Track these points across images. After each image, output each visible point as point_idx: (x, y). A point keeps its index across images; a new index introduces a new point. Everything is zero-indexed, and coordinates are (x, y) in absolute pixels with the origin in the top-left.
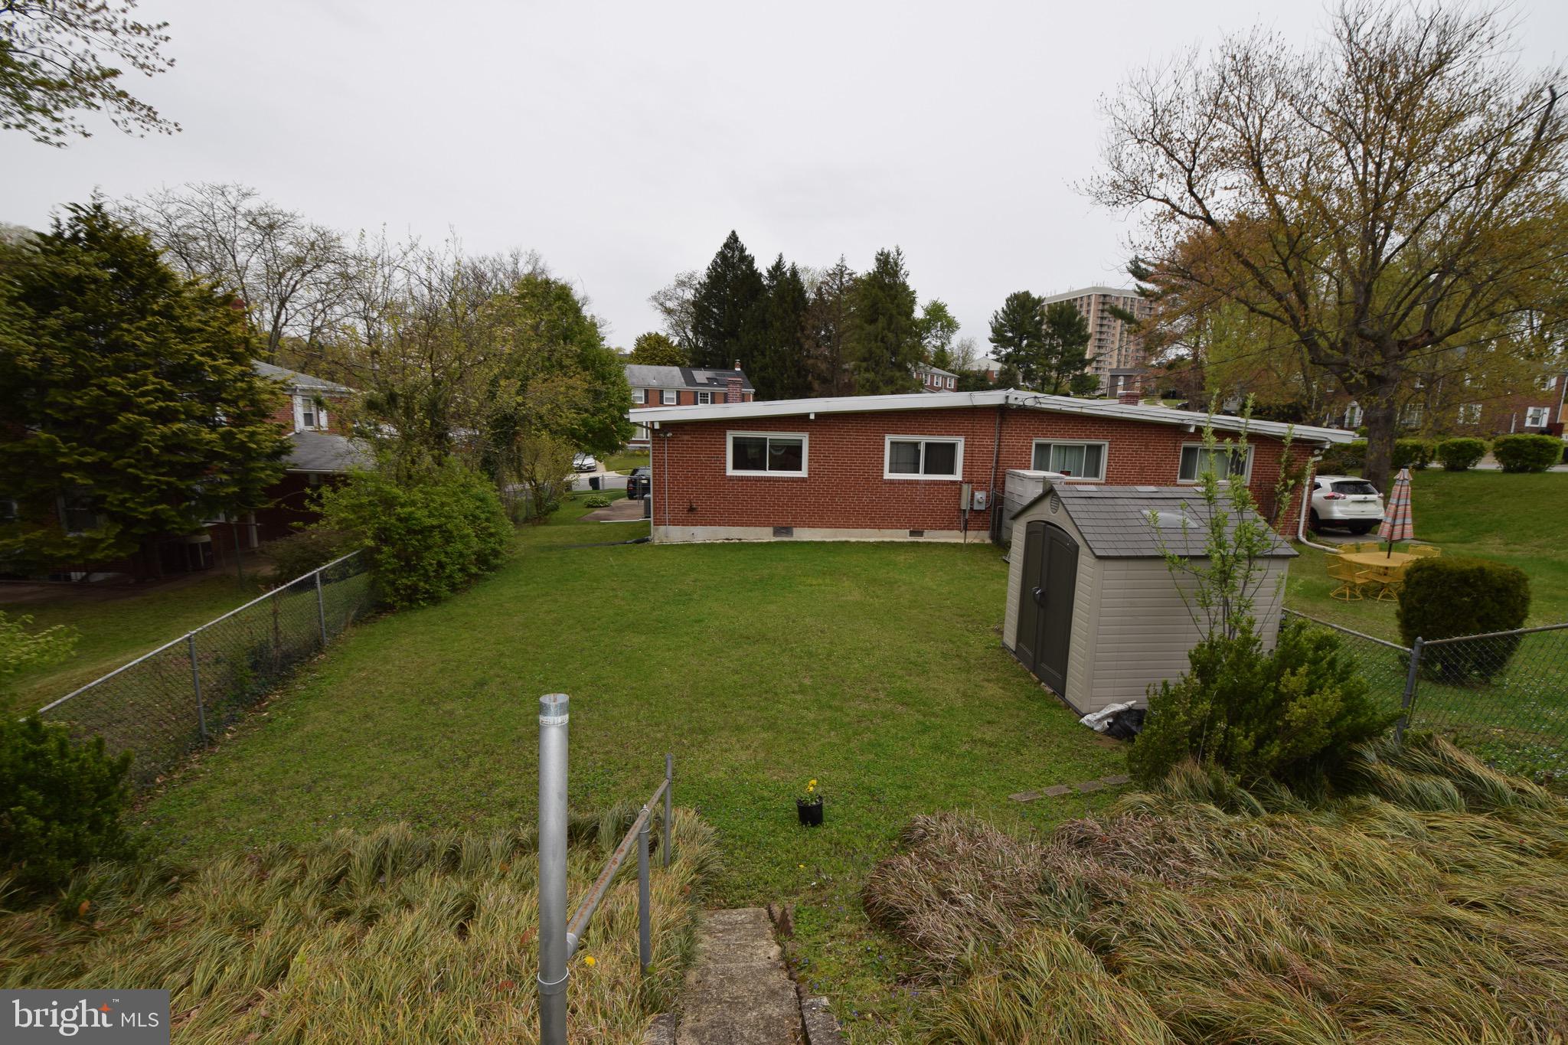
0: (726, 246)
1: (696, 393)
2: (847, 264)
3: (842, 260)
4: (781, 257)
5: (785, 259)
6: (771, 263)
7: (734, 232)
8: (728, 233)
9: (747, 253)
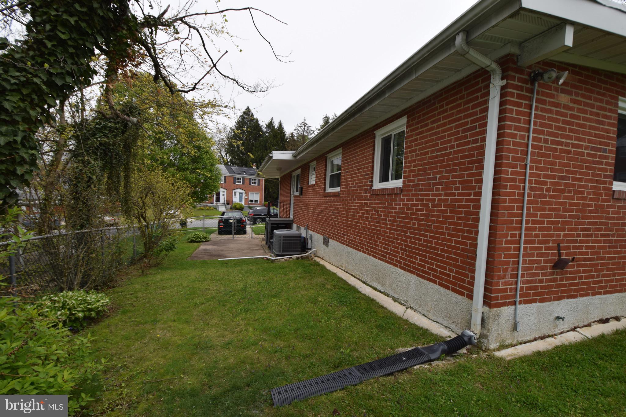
0: (244, 113)
1: (234, 178)
2: (307, 122)
3: (305, 120)
4: (272, 119)
5: (274, 120)
6: (267, 121)
7: (248, 107)
8: (246, 107)
9: (255, 117)
